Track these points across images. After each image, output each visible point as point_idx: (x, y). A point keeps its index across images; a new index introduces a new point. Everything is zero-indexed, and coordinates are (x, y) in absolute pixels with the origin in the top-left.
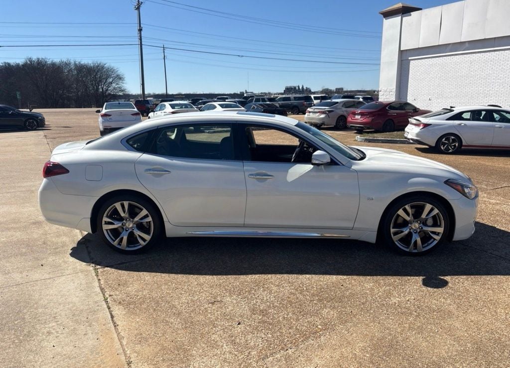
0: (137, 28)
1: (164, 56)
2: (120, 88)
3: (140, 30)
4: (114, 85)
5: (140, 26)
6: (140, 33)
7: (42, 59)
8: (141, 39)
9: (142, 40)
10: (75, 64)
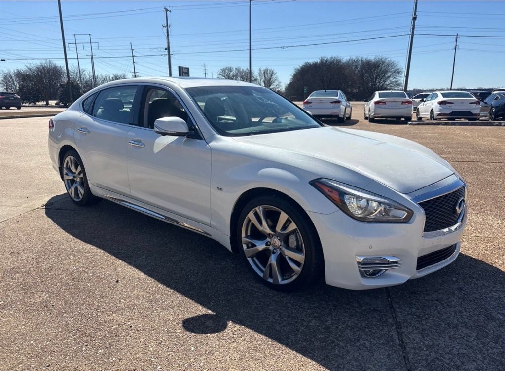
0: (412, 16)
1: (456, 46)
2: (396, 82)
3: (414, 19)
4: (391, 79)
5: (415, 14)
6: (414, 23)
7: (335, 57)
8: (413, 29)
9: (415, 29)
10: (362, 60)
